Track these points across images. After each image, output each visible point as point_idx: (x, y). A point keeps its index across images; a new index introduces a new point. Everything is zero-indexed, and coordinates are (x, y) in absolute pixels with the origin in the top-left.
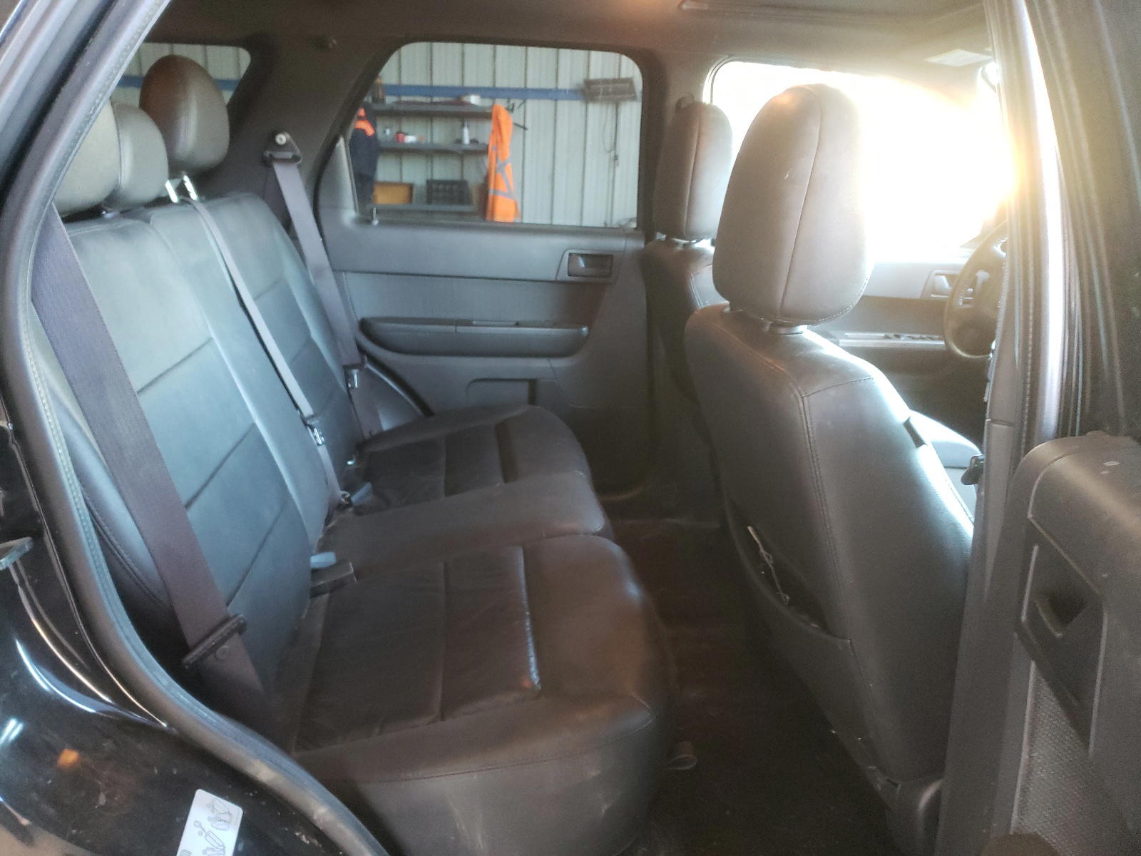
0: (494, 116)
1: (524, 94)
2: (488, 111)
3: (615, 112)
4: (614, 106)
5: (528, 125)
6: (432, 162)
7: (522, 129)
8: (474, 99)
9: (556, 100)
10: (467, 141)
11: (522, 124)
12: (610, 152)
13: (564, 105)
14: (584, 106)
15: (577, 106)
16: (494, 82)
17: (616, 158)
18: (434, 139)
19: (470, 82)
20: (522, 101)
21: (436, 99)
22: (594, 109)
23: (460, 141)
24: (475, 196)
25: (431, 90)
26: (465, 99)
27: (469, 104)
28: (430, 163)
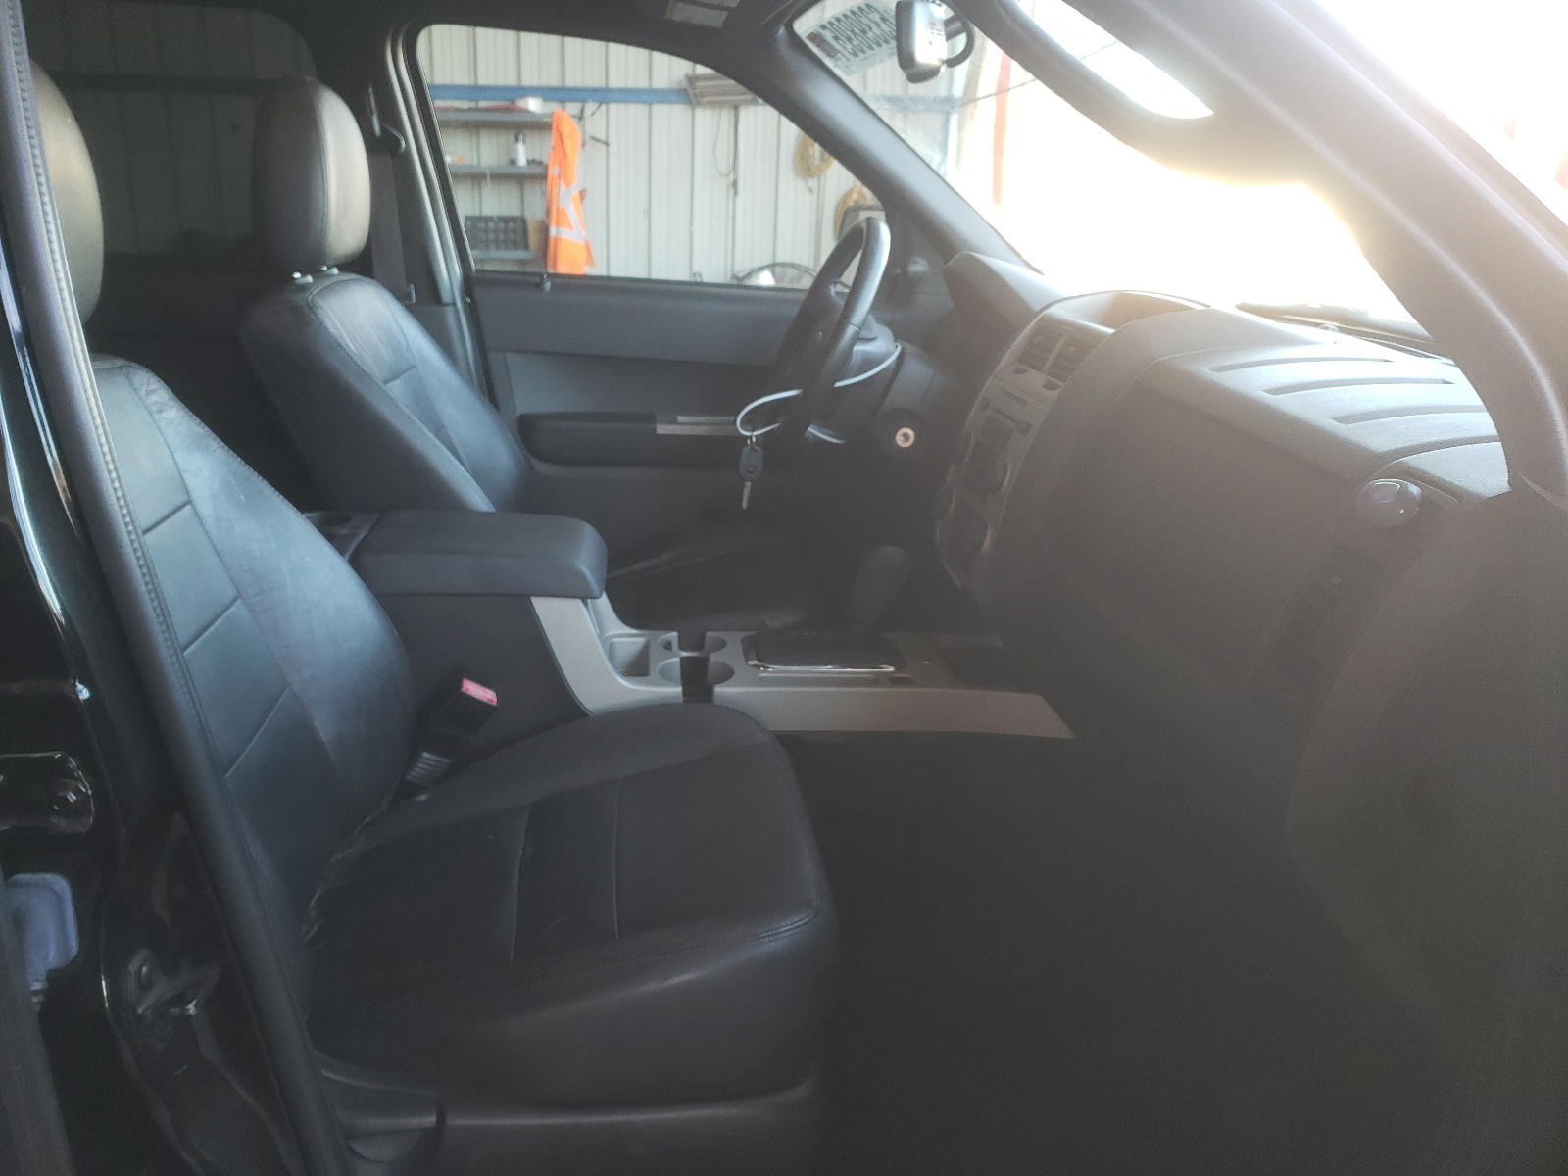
0: (554, 125)
1: (603, 95)
2: (548, 119)
3: (733, 120)
4: (732, 112)
5: (612, 141)
6: (480, 189)
7: (604, 147)
8: (534, 105)
9: (650, 104)
10: (522, 161)
11: (603, 138)
12: (727, 175)
13: (660, 110)
14: (689, 112)
15: (679, 111)
16: (563, 81)
17: (735, 184)
18: (482, 160)
19: (528, 81)
20: (597, 105)
21: (483, 104)
22: (704, 116)
23: (513, 162)
24: (533, 238)
25: (475, 91)
26: (521, 103)
27: (527, 111)
28: (476, 191)
